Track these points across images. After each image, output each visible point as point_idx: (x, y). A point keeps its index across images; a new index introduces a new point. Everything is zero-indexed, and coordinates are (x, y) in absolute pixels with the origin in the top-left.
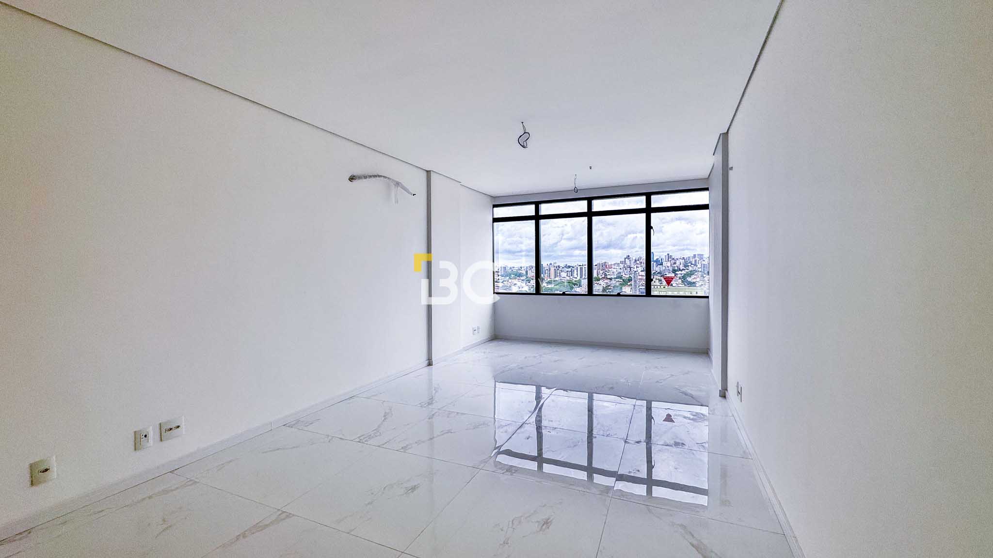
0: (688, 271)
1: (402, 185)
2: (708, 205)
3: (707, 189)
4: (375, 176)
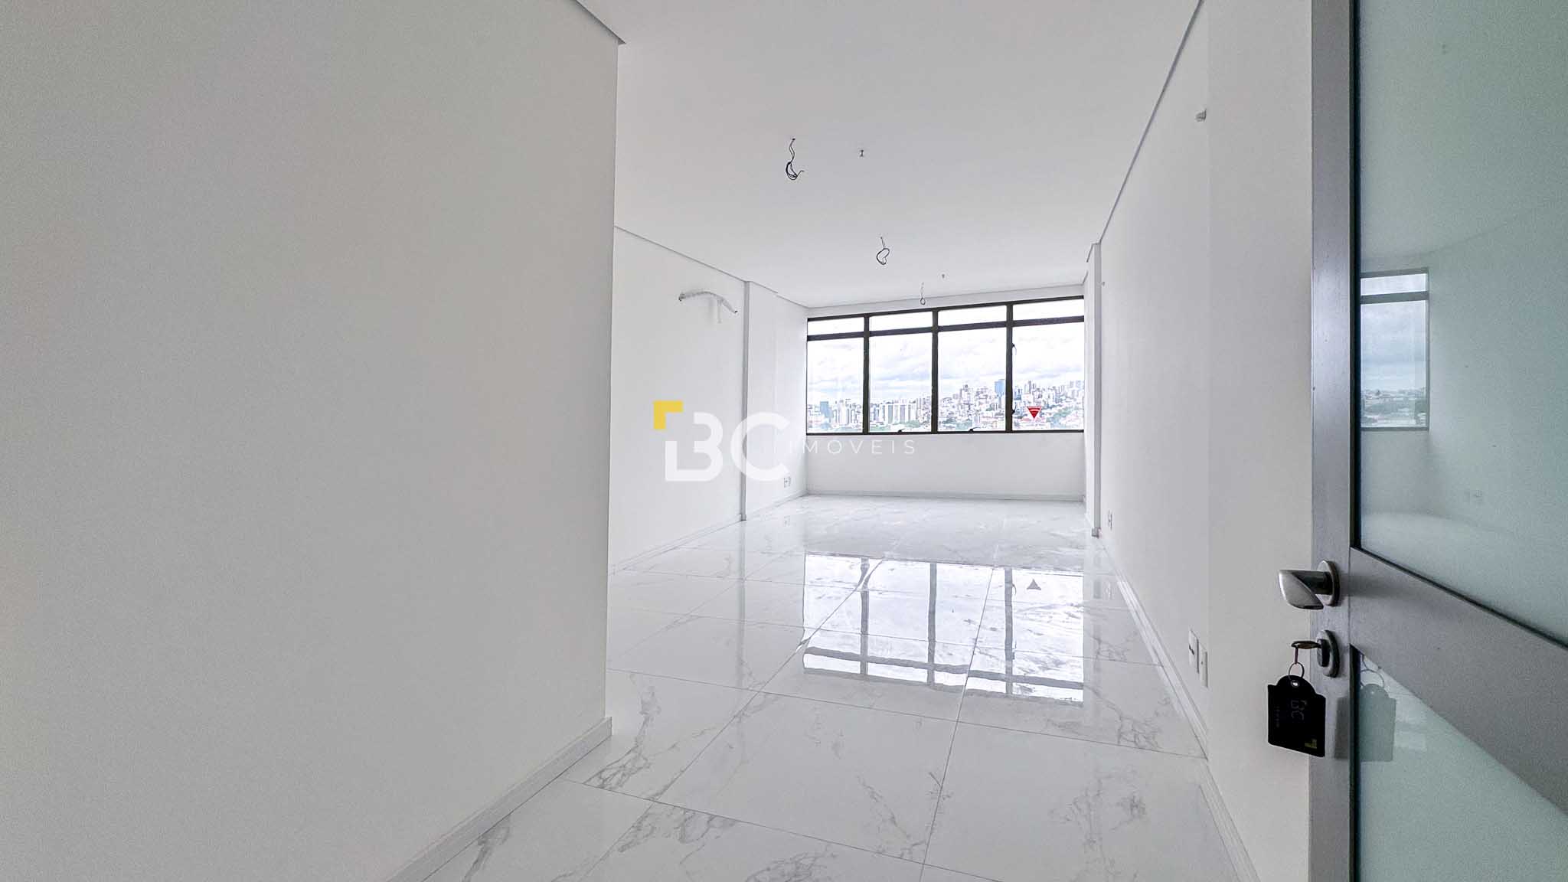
0: (1061, 408)
1: (726, 302)
2: (1083, 317)
3: (1082, 297)
4: (702, 293)
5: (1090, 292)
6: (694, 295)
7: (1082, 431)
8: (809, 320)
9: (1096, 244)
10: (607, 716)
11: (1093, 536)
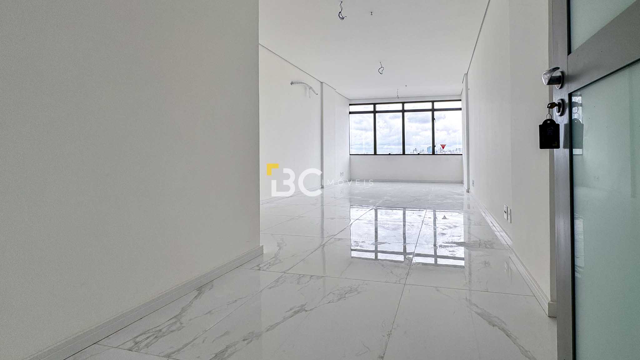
1: (313, 89)
2: (461, 108)
3: (460, 100)
4: (302, 83)
5: (464, 98)
6: (298, 83)
7: (462, 155)
8: (350, 105)
9: (466, 74)
10: (261, 245)
11: (467, 192)
